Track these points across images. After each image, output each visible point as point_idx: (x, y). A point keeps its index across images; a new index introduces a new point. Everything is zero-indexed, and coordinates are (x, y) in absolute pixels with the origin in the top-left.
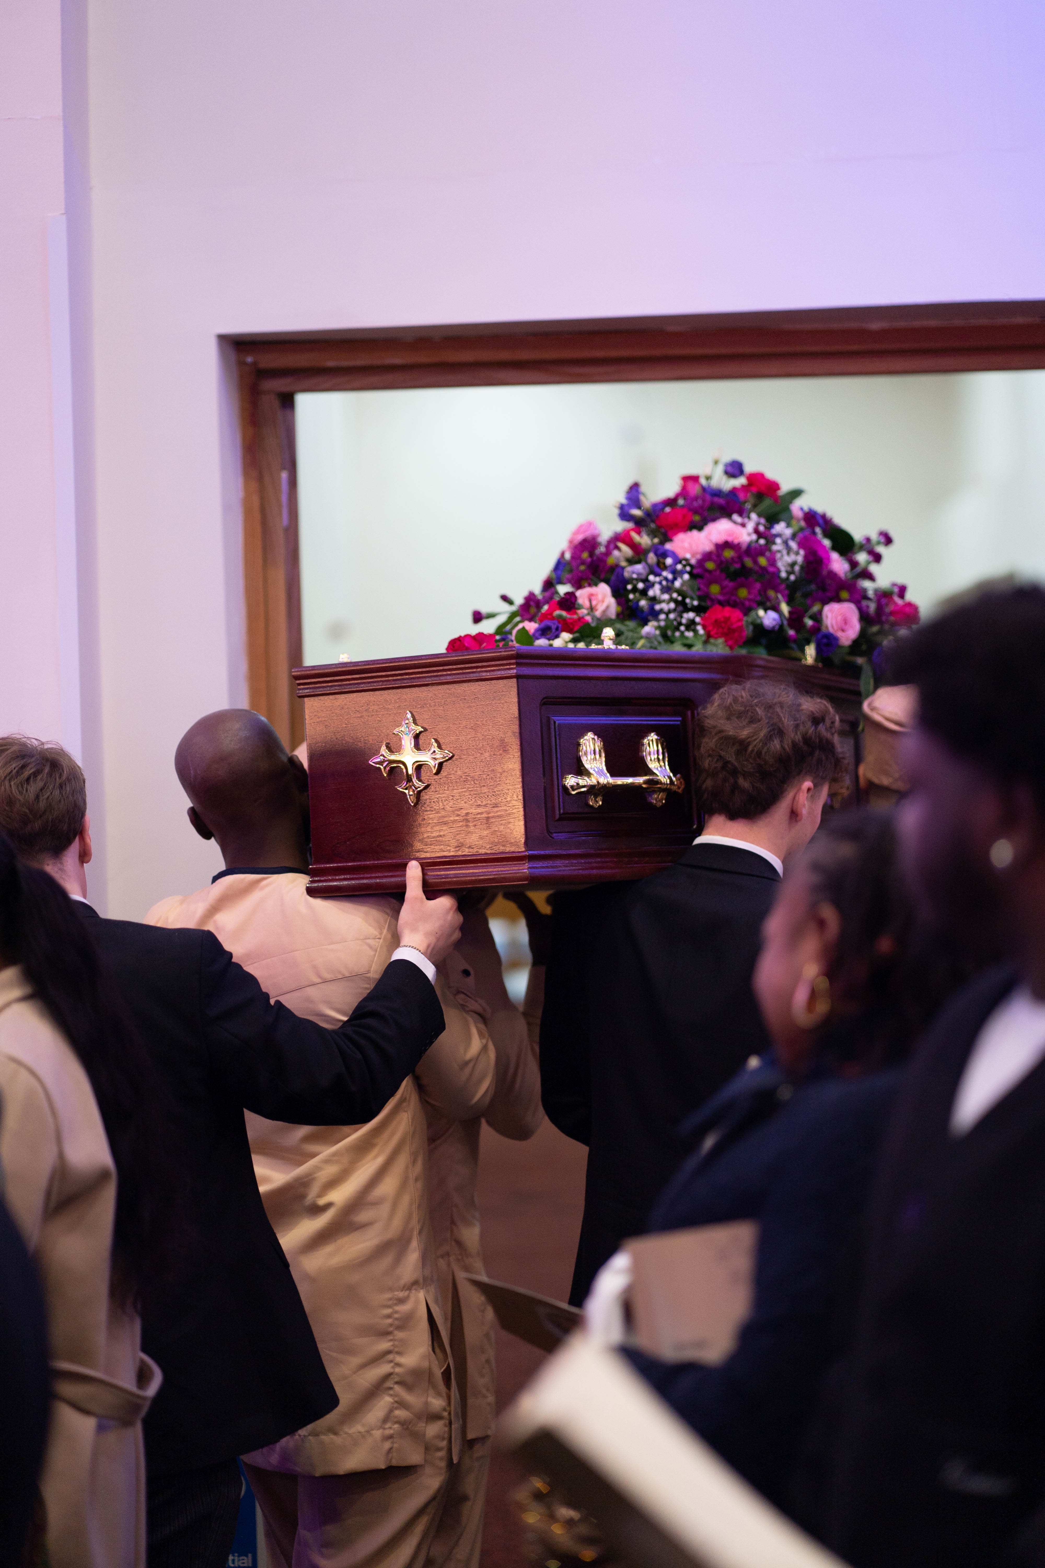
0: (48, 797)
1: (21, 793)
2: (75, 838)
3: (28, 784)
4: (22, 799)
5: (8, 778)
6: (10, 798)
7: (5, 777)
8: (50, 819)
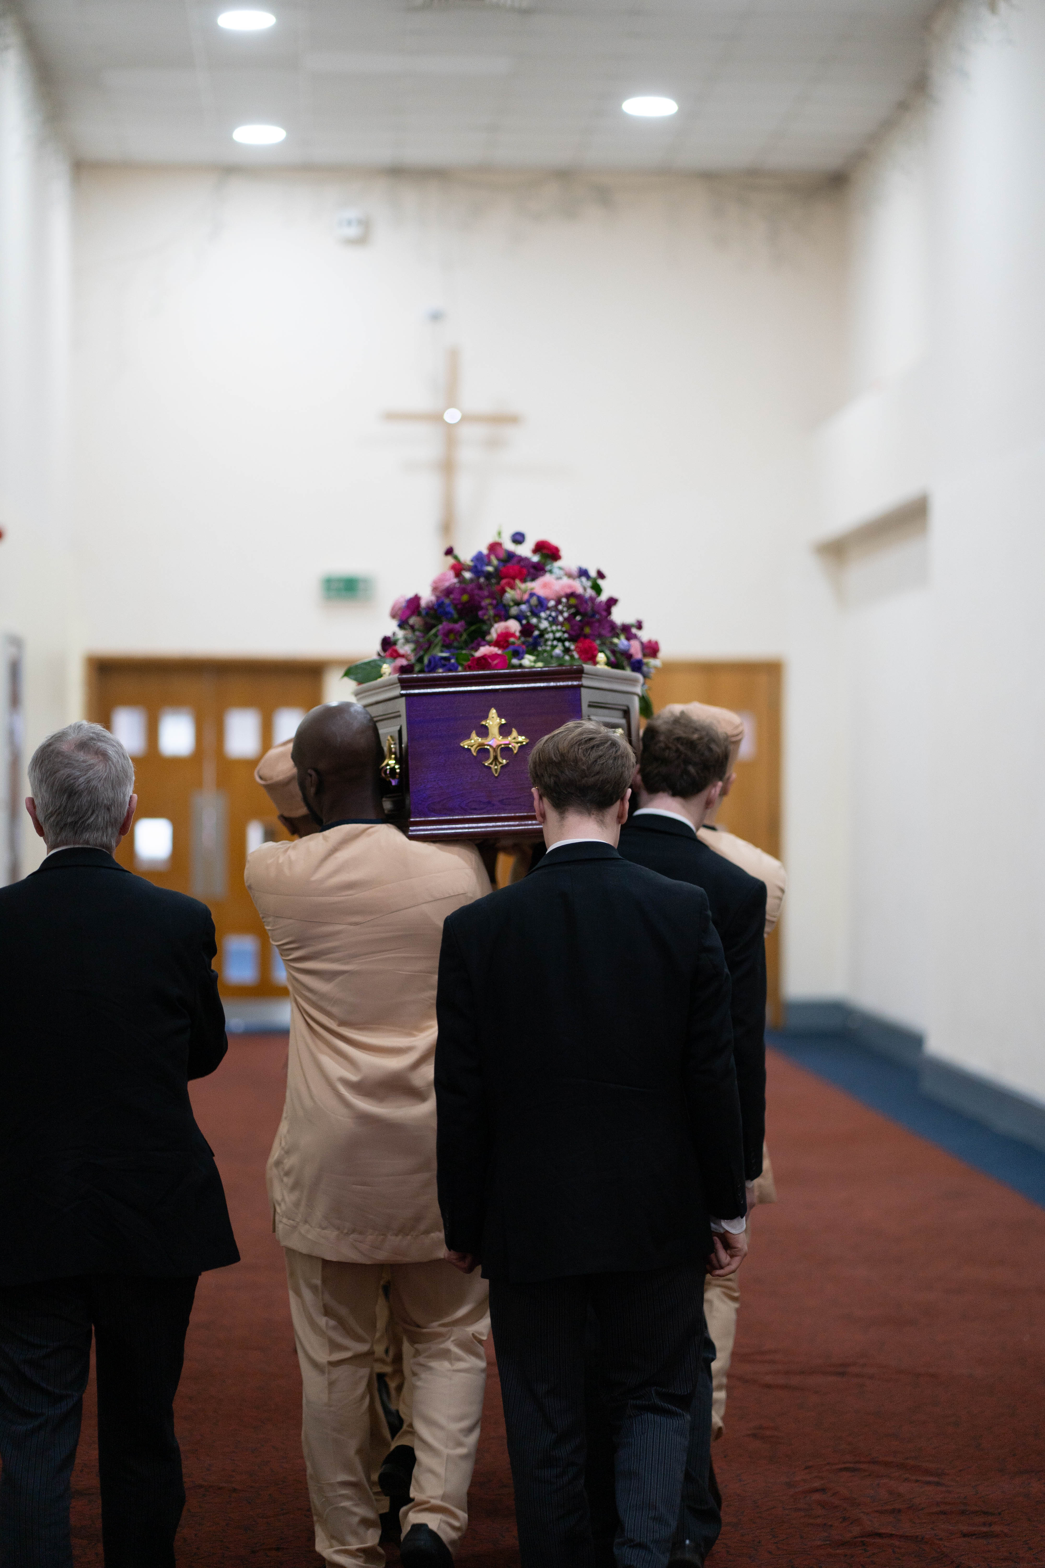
0: (603, 763)
1: (584, 755)
2: (616, 801)
3: (591, 751)
4: (584, 760)
5: (578, 743)
6: (576, 757)
7: (576, 743)
8: (601, 779)
